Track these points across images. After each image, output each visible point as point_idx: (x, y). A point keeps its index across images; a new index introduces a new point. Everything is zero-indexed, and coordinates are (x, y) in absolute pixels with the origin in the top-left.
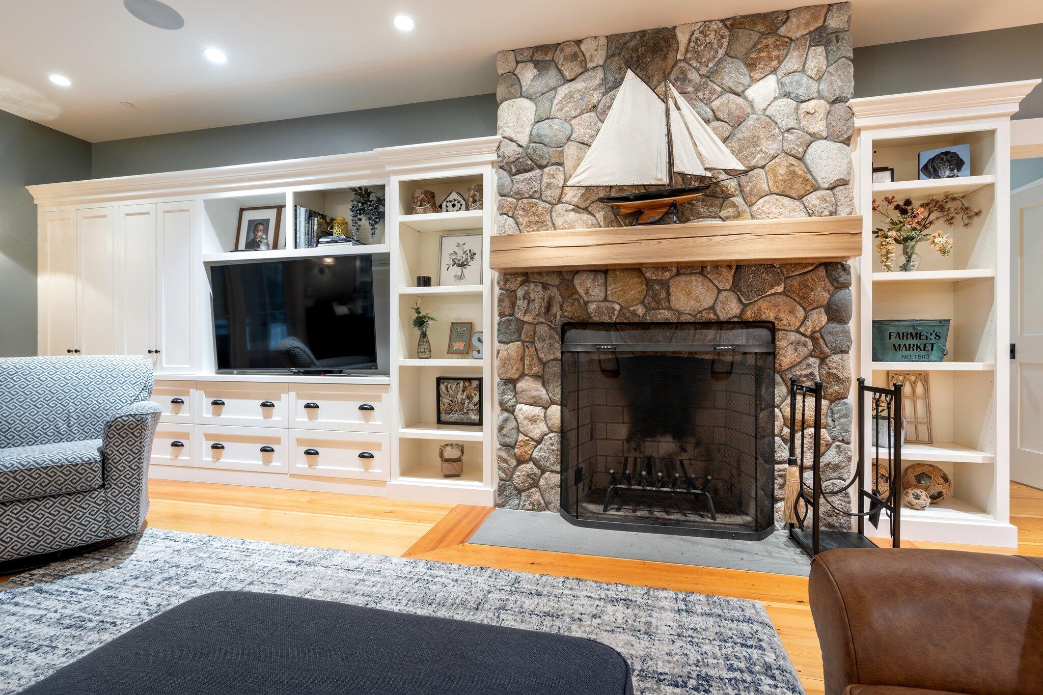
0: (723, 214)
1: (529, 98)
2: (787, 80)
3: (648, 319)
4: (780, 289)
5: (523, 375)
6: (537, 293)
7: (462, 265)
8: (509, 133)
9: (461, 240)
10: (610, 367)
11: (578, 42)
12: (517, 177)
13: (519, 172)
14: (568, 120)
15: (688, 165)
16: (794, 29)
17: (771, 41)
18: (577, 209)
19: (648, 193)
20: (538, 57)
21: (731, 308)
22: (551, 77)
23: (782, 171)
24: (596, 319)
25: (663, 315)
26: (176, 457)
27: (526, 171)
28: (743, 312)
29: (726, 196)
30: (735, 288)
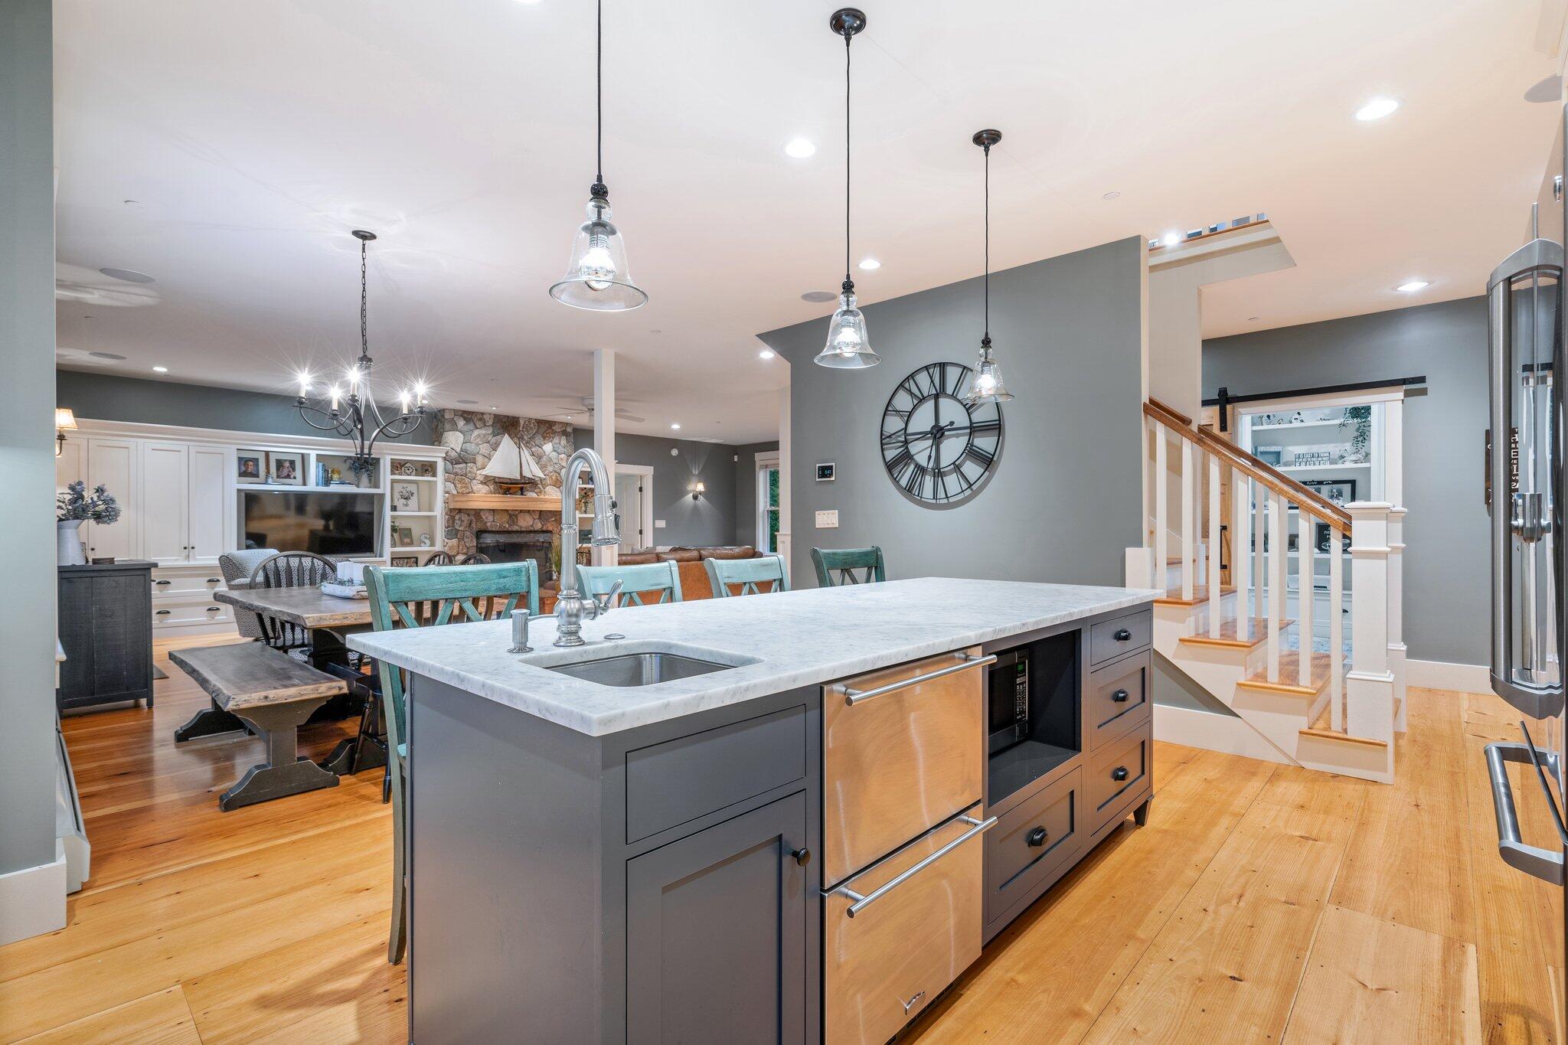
0: (536, 491)
1: (461, 432)
2: (555, 446)
3: (510, 529)
4: (553, 519)
5: (458, 553)
6: (465, 518)
7: (406, 499)
8: (452, 446)
9: (405, 485)
10: (503, 548)
11: (483, 414)
12: (456, 466)
13: (456, 464)
14: (478, 445)
15: (527, 474)
16: (556, 428)
17: (550, 431)
18: (482, 483)
19: (514, 482)
20: (465, 415)
21: (538, 526)
22: (471, 426)
23: (554, 478)
24: (490, 529)
25: (515, 528)
26: (213, 618)
27: (459, 464)
28: (542, 527)
29: (537, 484)
30: (540, 518)
